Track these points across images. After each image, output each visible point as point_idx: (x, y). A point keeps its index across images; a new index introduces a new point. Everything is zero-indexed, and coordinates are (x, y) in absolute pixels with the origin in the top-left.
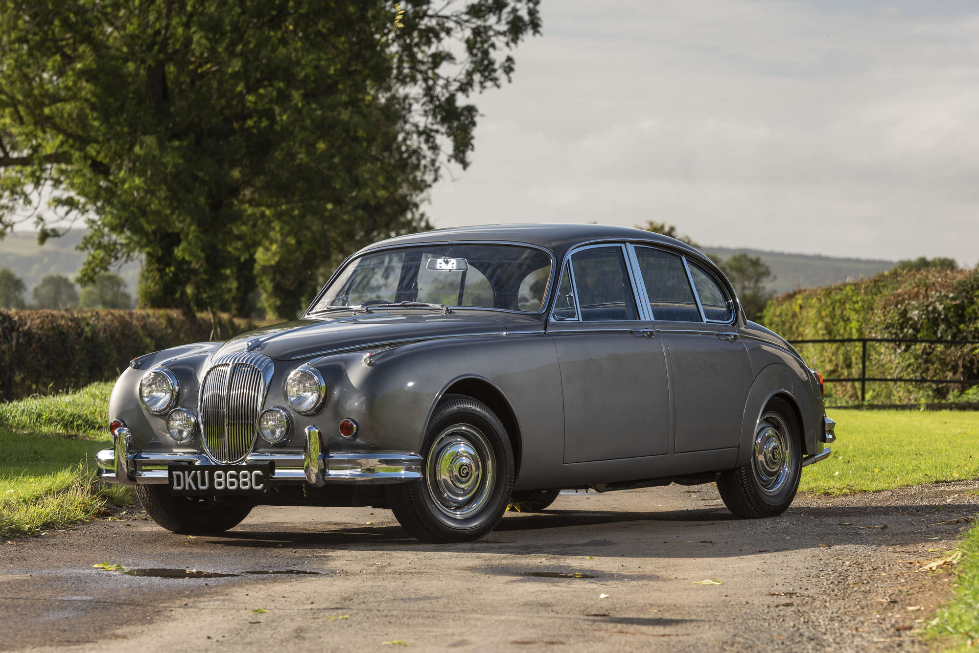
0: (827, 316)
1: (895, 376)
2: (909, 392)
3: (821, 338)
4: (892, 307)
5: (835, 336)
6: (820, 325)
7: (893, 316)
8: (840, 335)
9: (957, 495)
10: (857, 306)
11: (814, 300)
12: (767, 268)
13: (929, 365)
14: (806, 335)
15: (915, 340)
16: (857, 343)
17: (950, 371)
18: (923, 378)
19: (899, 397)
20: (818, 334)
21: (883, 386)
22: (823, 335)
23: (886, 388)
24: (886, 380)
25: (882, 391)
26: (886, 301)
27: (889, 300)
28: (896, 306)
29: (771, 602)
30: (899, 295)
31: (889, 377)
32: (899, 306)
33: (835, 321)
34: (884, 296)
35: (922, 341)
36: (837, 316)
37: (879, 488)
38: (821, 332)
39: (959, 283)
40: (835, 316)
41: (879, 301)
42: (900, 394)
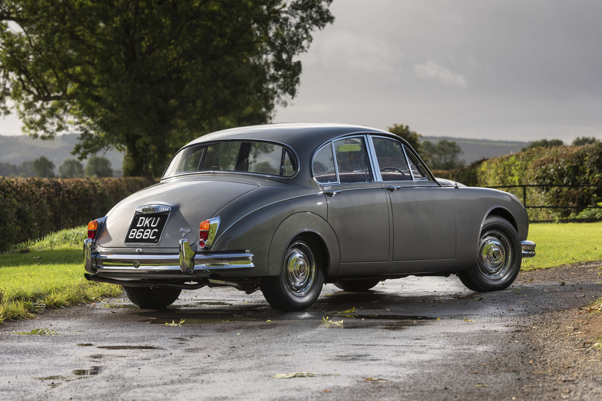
0: (501, 173)
1: (541, 205)
2: (549, 213)
3: (498, 185)
4: (539, 168)
5: (506, 184)
6: (497, 178)
7: (539, 172)
8: (508, 183)
9: (592, 270)
10: (517, 168)
11: (494, 165)
12: (459, 148)
13: (559, 199)
14: (489, 184)
15: (551, 185)
16: (518, 188)
17: (571, 201)
18: (556, 205)
19: (543, 216)
20: (496, 183)
21: (534, 210)
22: (499, 183)
23: (535, 211)
24: (535, 207)
25: (533, 213)
26: (535, 164)
27: (537, 163)
28: (541, 167)
29: (508, 330)
30: (542, 161)
31: (537, 206)
32: (543, 167)
33: (506, 176)
34: (534, 161)
35: (555, 186)
36: (507, 173)
37: (549, 266)
38: (498, 182)
39: (575, 153)
40: (505, 173)
41: (531, 165)
42: (544, 214)
